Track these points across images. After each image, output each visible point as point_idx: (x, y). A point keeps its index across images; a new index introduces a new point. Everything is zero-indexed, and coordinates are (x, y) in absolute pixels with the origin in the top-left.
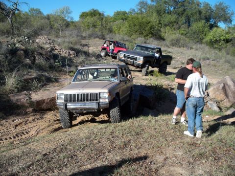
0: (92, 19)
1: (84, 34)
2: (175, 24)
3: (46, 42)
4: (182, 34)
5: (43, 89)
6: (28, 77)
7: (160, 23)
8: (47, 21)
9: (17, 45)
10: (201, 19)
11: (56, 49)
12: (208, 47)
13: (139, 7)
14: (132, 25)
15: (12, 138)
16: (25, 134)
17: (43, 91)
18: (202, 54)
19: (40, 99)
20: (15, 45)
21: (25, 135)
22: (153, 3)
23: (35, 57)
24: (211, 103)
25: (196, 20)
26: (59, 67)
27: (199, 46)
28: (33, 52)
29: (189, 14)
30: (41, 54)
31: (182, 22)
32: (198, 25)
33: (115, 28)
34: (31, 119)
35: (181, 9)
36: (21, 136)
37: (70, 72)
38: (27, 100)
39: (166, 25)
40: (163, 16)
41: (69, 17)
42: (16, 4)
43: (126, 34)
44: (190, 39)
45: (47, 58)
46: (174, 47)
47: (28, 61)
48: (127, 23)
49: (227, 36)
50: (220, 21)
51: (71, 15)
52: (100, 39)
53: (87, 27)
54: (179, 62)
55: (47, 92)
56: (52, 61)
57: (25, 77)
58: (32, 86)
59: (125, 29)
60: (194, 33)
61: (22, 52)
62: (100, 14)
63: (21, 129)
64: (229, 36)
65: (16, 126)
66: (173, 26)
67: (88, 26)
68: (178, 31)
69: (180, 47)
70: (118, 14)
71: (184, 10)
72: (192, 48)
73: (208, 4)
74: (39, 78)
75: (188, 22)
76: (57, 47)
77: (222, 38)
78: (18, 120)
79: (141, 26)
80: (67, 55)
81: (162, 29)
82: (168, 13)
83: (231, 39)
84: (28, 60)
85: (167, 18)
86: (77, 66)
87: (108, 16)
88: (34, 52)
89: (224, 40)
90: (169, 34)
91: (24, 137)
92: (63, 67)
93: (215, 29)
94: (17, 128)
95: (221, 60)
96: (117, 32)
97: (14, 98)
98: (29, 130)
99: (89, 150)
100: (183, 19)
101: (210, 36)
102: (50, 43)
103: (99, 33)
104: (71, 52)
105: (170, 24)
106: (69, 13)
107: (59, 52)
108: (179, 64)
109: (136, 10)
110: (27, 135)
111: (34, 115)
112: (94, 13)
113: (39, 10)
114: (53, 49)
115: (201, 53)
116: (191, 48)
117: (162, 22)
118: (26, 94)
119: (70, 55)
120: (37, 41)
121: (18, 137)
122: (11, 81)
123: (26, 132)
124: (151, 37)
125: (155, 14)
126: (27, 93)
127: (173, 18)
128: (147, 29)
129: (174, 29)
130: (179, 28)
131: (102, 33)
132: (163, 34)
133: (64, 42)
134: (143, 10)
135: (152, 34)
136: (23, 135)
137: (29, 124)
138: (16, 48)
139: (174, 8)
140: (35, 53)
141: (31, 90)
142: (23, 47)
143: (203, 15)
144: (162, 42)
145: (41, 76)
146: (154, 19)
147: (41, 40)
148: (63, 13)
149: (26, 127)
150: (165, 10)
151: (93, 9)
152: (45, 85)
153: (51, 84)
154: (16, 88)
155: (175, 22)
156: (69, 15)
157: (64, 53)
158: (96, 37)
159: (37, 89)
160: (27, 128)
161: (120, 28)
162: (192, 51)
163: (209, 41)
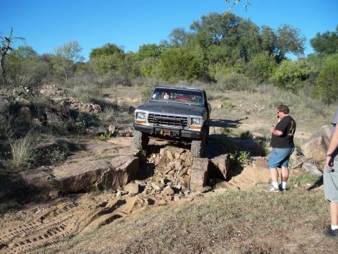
0: (110, 58)
1: (100, 80)
2: (227, 59)
3: (56, 93)
4: (239, 72)
5: (68, 161)
6: (42, 144)
7: (207, 59)
8: (46, 64)
9: (17, 99)
10: (262, 49)
11: (71, 103)
12: (276, 88)
13: (173, 38)
14: (168, 63)
15: (43, 237)
16: (60, 229)
17: (68, 163)
18: (271, 98)
19: (68, 176)
20: (14, 99)
21: (60, 231)
22: (193, 31)
23: (45, 116)
24: (309, 164)
25: (256, 51)
26: (81, 127)
27: (264, 87)
28: (42, 107)
29: (245, 43)
30: (54, 110)
31: (236, 55)
32: (259, 58)
33: (143, 69)
34: (60, 206)
35: (233, 37)
36: (56, 233)
37: (100, 134)
38: (49, 178)
39: (215, 61)
40: (210, 48)
41: (78, 57)
42: (8, 39)
43: (161, 76)
44: (250, 79)
45: (64, 116)
46: (230, 91)
47: (37, 121)
48: (160, 60)
49: (303, 71)
50: (287, 51)
51: (80, 54)
52: (124, 85)
53: (102, 70)
54: (243, 112)
55: (75, 166)
56: (70, 120)
57: (39, 145)
58: (52, 157)
59: (159, 70)
60: (256, 69)
61: (27, 108)
62: (119, 51)
63: (51, 224)
64: (305, 71)
65: (42, 218)
66: (224, 61)
67: (105, 68)
68: (232, 68)
69: (238, 90)
70: (145, 48)
71: (238, 39)
72: (256, 91)
73: (268, 29)
74: (59, 146)
75: (245, 55)
76: (72, 99)
77: (295, 74)
78: (42, 210)
79: (181, 64)
80: (87, 110)
81: (210, 67)
82: (215, 43)
83: (308, 75)
84: (37, 119)
85: (216, 51)
86: (106, 126)
87: (131, 52)
88: (44, 108)
89: (299, 77)
90: (222, 73)
91: (59, 234)
92: (87, 128)
93: (284, 62)
94: (44, 221)
95: (300, 105)
96: (146, 75)
97: (29, 177)
98: (64, 223)
99: (180, 245)
100: (237, 50)
101: (279, 72)
102: (61, 95)
103: (123, 78)
104: (93, 106)
105: (221, 59)
106: (78, 51)
107: (76, 106)
108: (242, 115)
109: (169, 42)
110: (63, 232)
111: (62, 201)
112: (111, 50)
113: (32, 48)
114: (67, 103)
115: (269, 97)
116: (254, 91)
117: (208, 57)
118: (44, 171)
119: (92, 110)
120: (42, 92)
121: (51, 235)
122: (20, 152)
123: (61, 227)
124: (197, 79)
125: (198, 46)
126: (46, 168)
127: (223, 50)
128: (190, 67)
129: (227, 65)
130: (233, 64)
131: (126, 77)
132: (211, 74)
133: (82, 91)
134: (179, 42)
135: (198, 74)
136: (58, 232)
137: (61, 215)
138: (17, 102)
139: (223, 37)
140: (46, 109)
141: (50, 164)
142: (28, 102)
143: (264, 44)
144: (213, 85)
145: (61, 143)
146: (197, 52)
147: (48, 91)
148: (69, 50)
149: (57, 220)
150: (212, 39)
151: (109, 44)
152: (69, 155)
153: (77, 153)
154: (29, 161)
155: (227, 56)
156: (78, 53)
157: (84, 108)
158: (119, 83)
159: (58, 162)
160: (59, 221)
161: (151, 68)
162: (256, 94)
163: (277, 79)
